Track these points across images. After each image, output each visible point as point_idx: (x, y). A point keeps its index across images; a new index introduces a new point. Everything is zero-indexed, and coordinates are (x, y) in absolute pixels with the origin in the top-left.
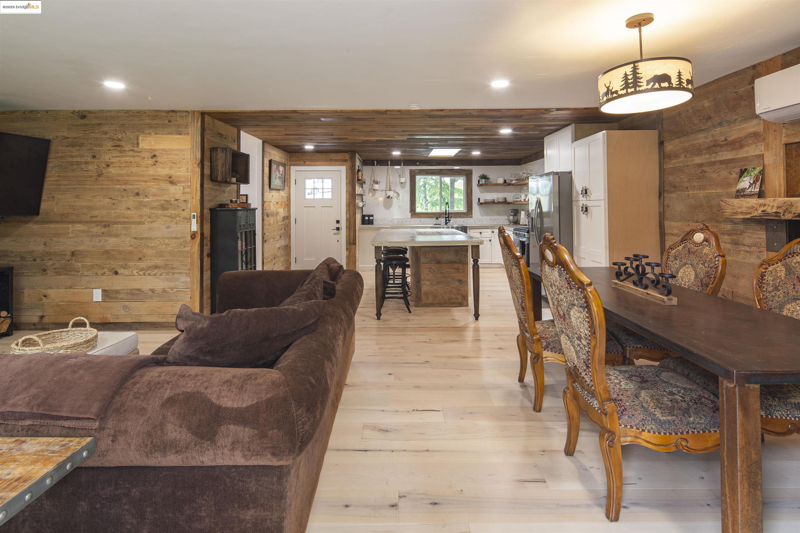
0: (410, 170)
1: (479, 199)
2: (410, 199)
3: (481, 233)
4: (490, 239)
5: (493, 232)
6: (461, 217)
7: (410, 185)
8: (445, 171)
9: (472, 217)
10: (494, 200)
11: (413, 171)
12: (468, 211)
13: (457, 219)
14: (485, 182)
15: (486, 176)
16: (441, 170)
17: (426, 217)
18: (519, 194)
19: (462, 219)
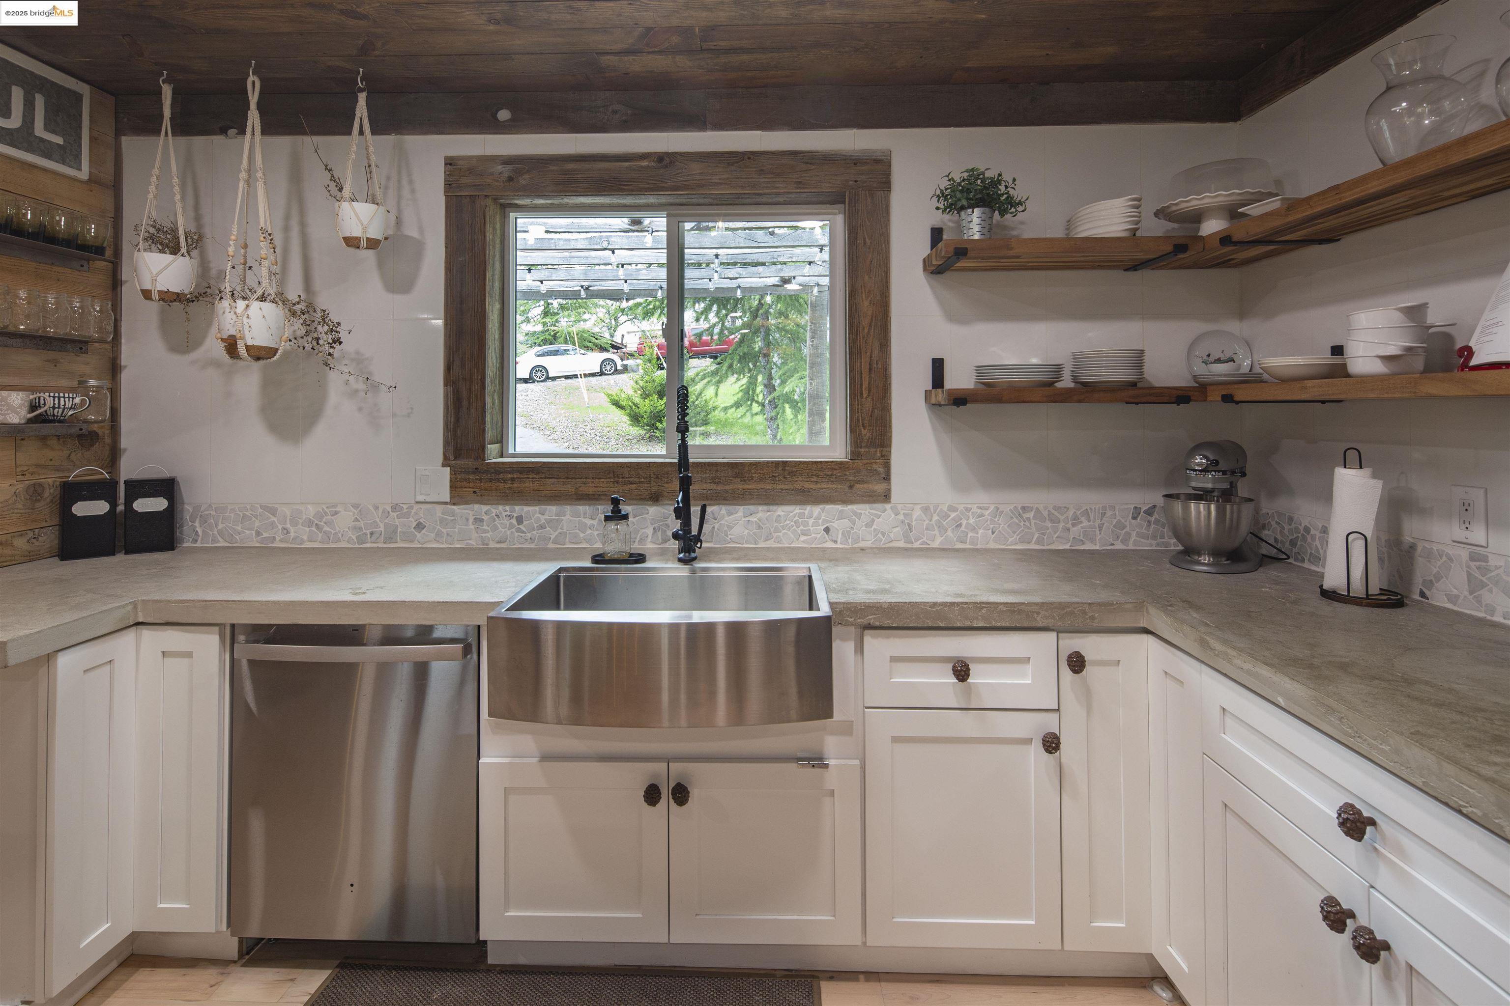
0: (450, 162)
1: (938, 366)
2: (449, 368)
3: (962, 672)
4: (1050, 723)
5: (1077, 663)
6: (805, 497)
7: (449, 268)
8: (696, 168)
9: (886, 497)
10: (1057, 370)
11: (471, 171)
12: (855, 455)
13: (781, 511)
14: (989, 228)
15: (996, 182)
16: (664, 159)
17: (556, 498)
18: (1234, 326)
19: (816, 510)
